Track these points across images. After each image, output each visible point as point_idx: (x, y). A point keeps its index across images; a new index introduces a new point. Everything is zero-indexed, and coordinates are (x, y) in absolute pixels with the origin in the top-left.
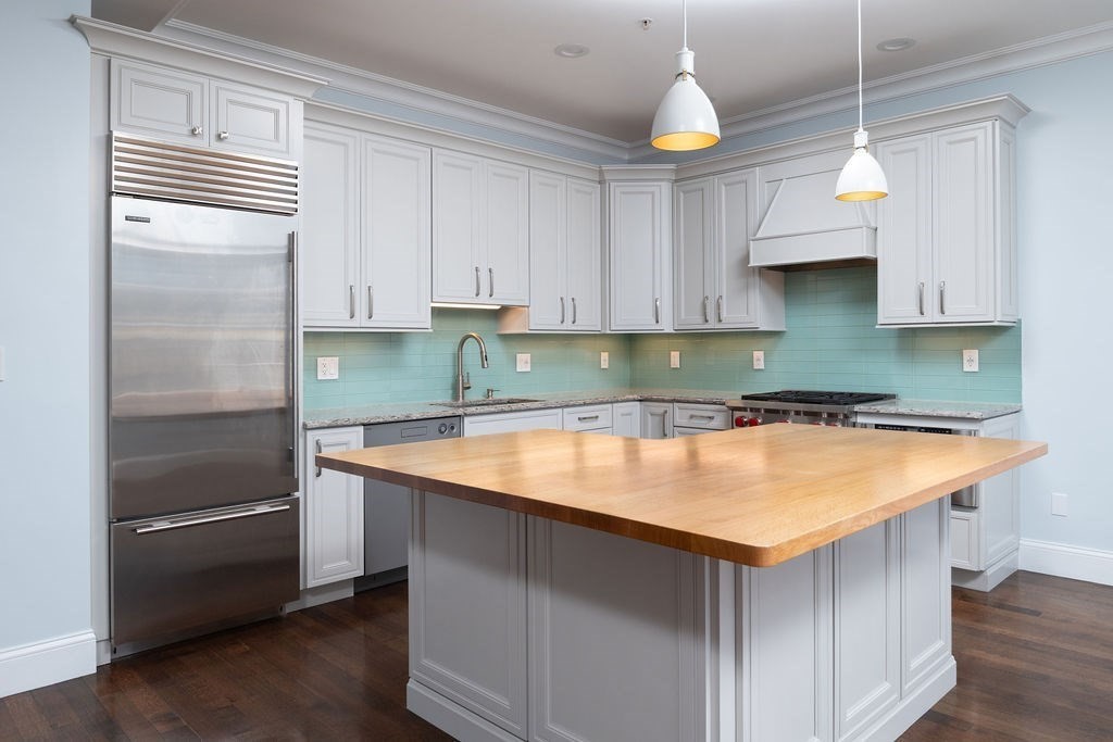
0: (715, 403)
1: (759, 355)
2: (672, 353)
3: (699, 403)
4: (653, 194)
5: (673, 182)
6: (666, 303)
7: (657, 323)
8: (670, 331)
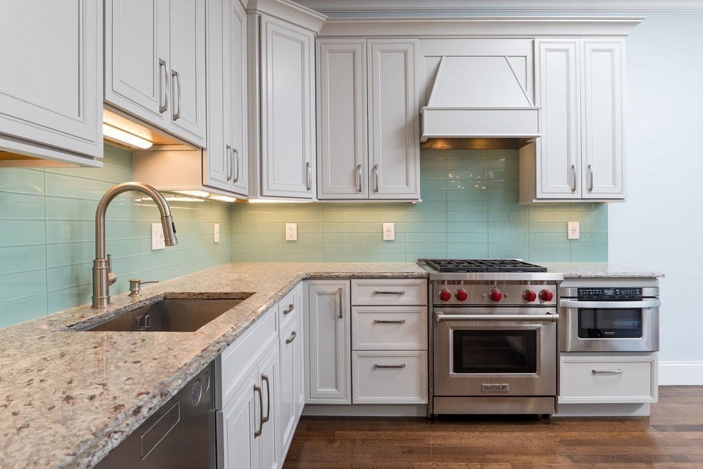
0: (407, 277)
1: (389, 226)
3: (386, 278)
4: (302, 44)
5: (317, 37)
6: (312, 170)
7: (308, 189)
8: (315, 200)
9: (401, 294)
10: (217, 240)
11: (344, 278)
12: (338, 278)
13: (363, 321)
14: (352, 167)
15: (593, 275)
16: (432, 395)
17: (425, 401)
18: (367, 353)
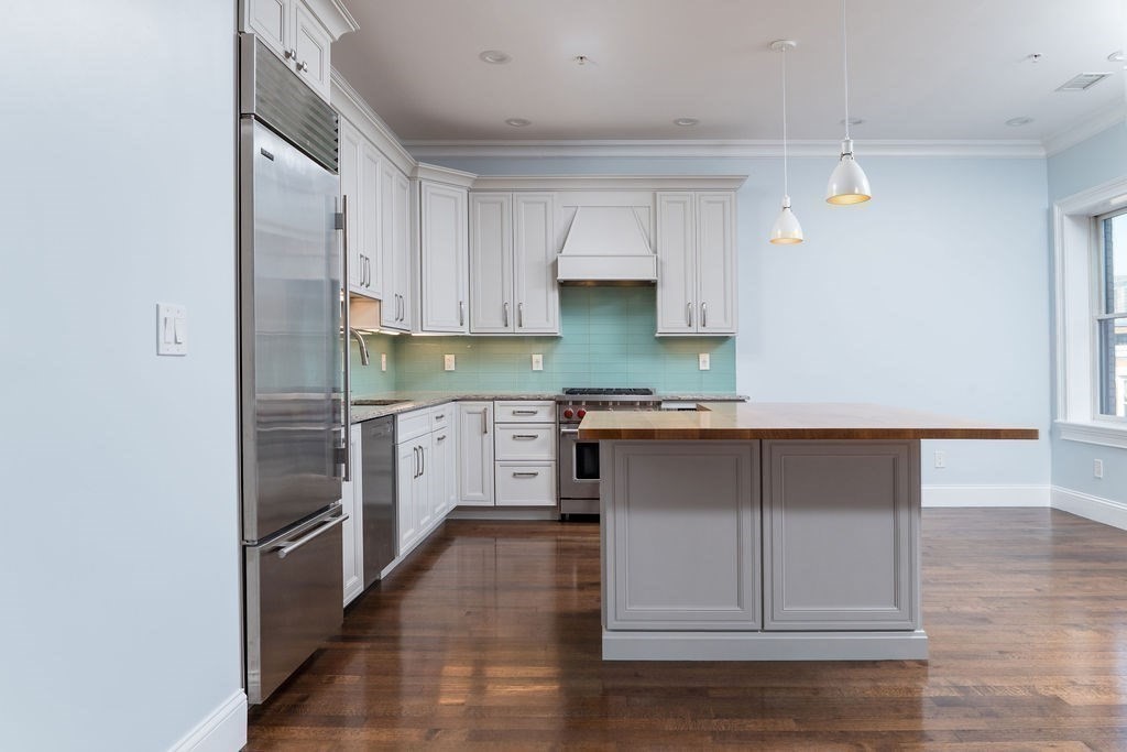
0: (539, 399)
1: (537, 358)
2: (447, 357)
3: (523, 399)
4: (456, 199)
5: (470, 190)
6: (465, 307)
7: (462, 324)
8: (467, 334)
9: (535, 413)
10: (384, 369)
11: (488, 400)
12: (483, 400)
13: (504, 436)
14: (500, 304)
15: (691, 398)
16: (560, 499)
17: (554, 504)
18: (507, 463)
